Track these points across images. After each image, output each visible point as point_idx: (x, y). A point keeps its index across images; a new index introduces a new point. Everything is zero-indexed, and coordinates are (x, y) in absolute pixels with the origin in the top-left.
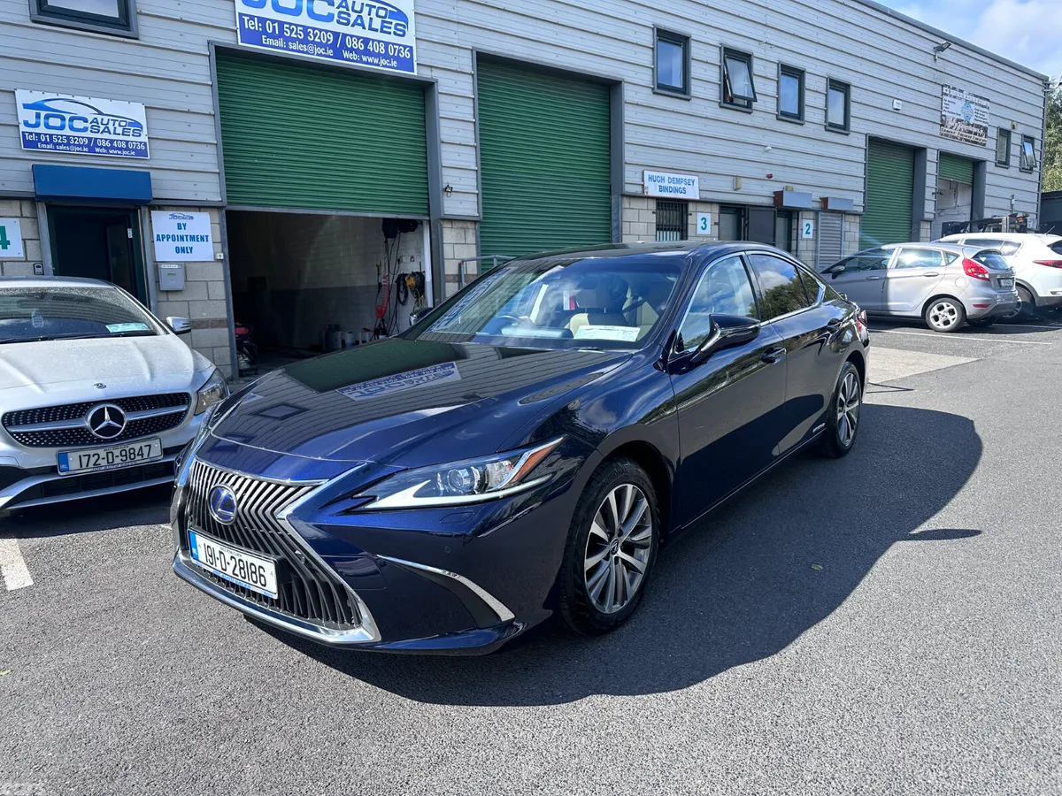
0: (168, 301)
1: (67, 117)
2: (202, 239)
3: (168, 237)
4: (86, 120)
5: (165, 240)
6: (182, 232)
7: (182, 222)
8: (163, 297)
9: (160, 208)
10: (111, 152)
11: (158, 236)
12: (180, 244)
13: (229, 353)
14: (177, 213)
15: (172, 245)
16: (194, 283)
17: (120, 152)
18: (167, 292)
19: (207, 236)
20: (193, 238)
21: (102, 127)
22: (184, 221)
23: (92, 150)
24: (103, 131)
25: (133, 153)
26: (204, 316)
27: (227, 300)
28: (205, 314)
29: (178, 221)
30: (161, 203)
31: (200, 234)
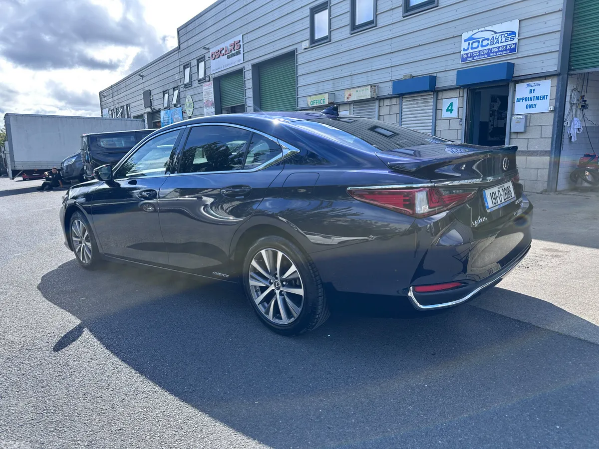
0: (517, 138)
1: (481, 40)
2: (544, 98)
3: (523, 99)
4: (488, 39)
5: (521, 101)
6: (532, 95)
7: (532, 88)
8: (513, 136)
9: (521, 81)
10: (497, 54)
11: (518, 99)
12: (529, 103)
13: (547, 173)
14: (531, 83)
15: (525, 103)
16: (534, 127)
17: (502, 53)
18: (517, 133)
19: (547, 96)
20: (537, 98)
21: (495, 41)
22: (534, 88)
23: (489, 55)
24: (496, 43)
25: (508, 51)
26: (536, 148)
27: (552, 138)
28: (536, 147)
29: (531, 88)
30: (522, 78)
31: (542, 95)
